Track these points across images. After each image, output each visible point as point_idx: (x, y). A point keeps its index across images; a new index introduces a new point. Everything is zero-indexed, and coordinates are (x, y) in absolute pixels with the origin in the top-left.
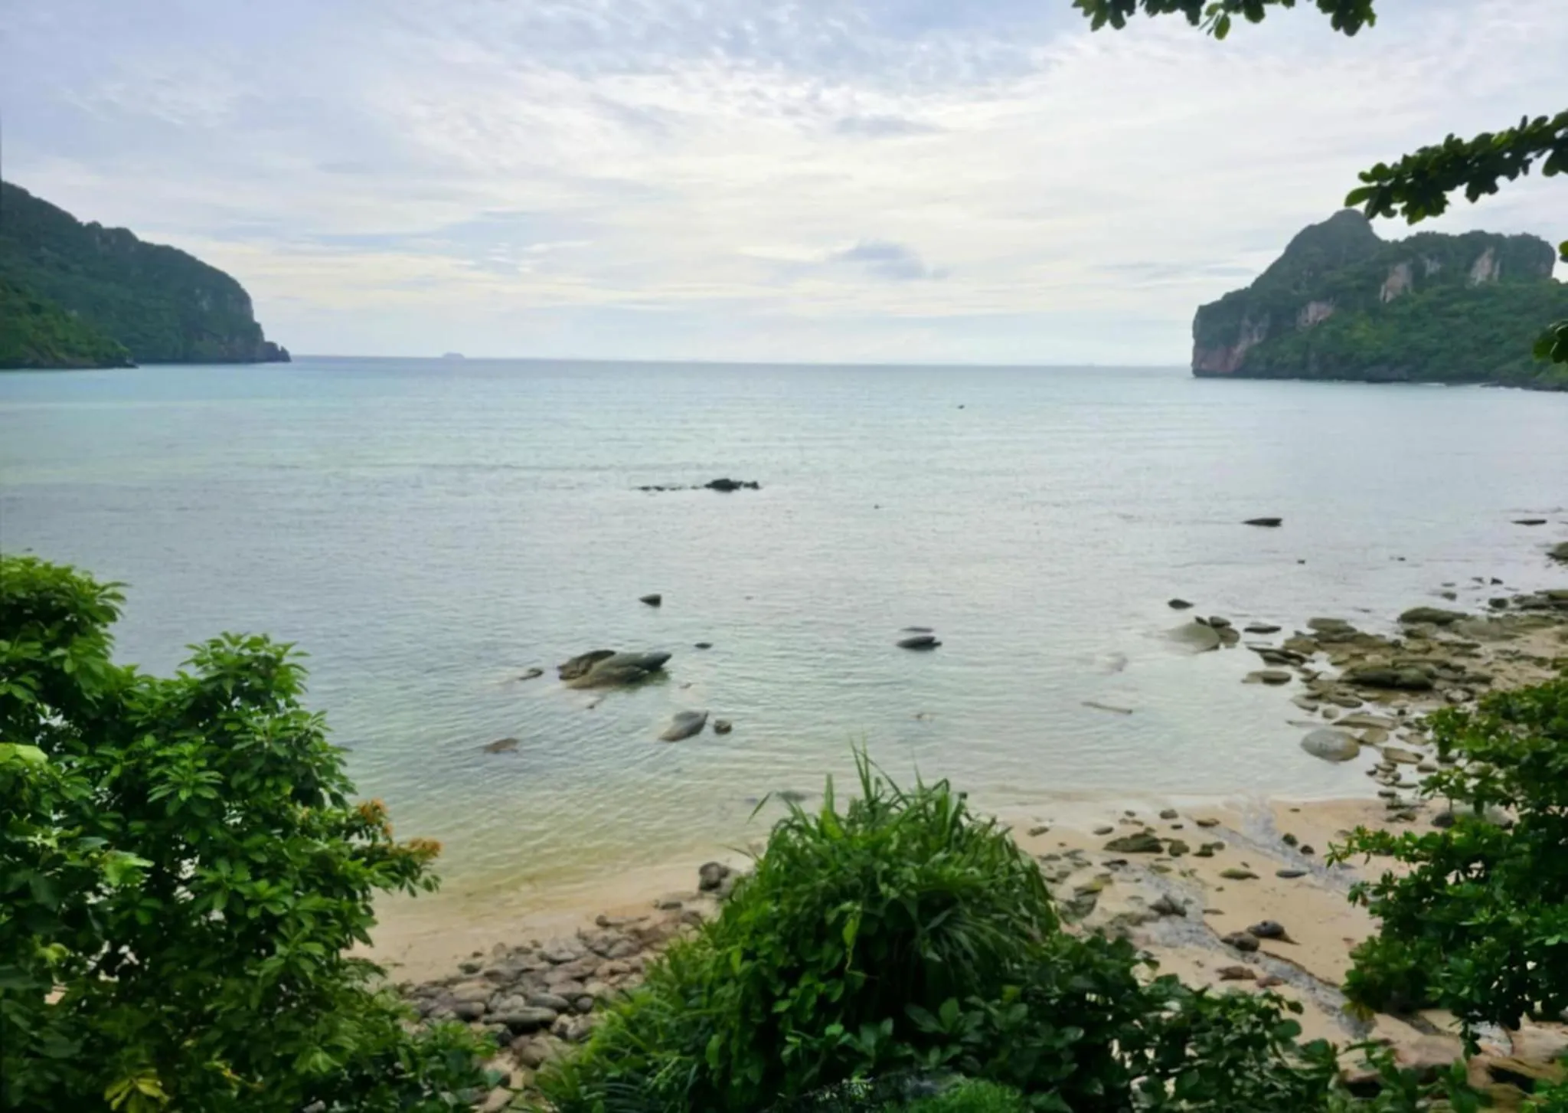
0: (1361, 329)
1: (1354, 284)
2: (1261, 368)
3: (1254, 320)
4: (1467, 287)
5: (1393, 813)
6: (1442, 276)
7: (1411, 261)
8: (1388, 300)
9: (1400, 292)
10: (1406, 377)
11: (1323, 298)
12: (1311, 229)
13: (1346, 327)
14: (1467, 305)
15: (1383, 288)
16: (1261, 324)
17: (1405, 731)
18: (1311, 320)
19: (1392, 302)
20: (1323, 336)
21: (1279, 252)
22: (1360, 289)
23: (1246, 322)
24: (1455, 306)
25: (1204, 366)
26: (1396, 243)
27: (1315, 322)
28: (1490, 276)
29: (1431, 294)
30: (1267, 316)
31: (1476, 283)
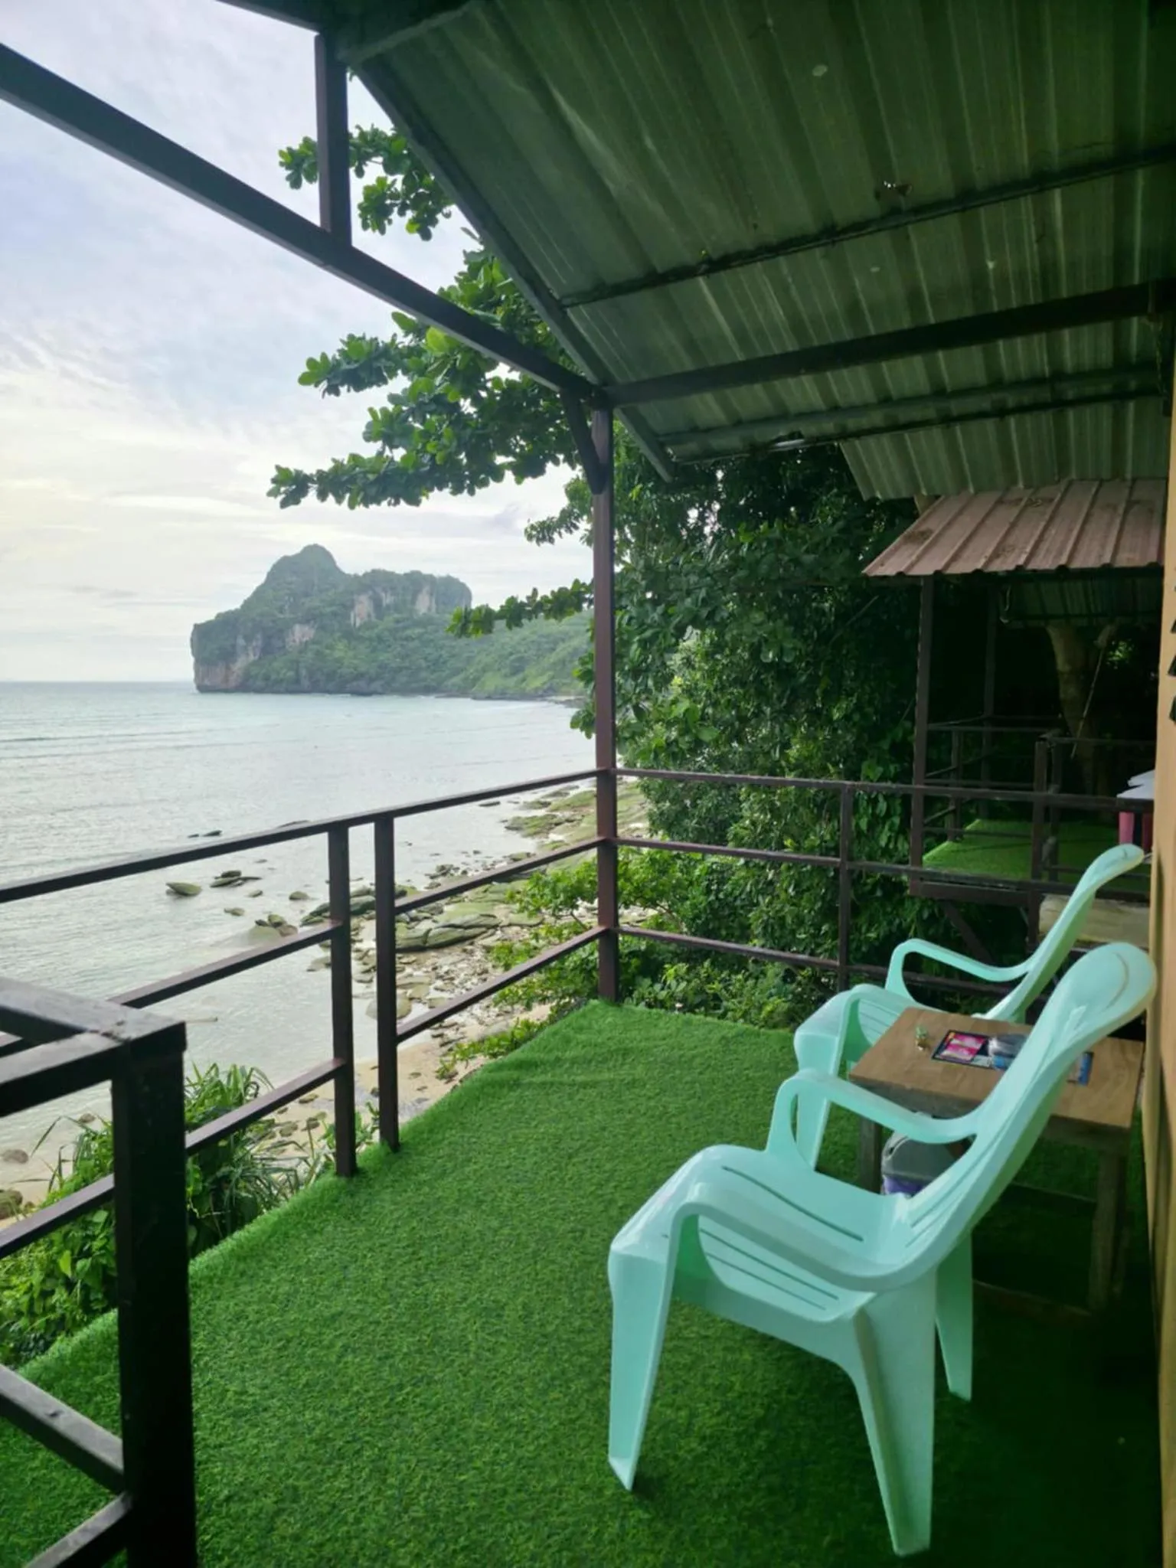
0: (340, 650)
1: (328, 610)
2: (260, 683)
3: (248, 639)
4: (415, 617)
5: (445, 1049)
6: (396, 608)
7: (371, 593)
8: (358, 624)
9: (366, 619)
10: (380, 690)
11: (306, 621)
12: (285, 559)
13: (327, 648)
14: (418, 631)
15: (352, 615)
16: (254, 644)
17: (439, 983)
18: (297, 640)
19: (361, 627)
20: (310, 655)
21: (261, 579)
22: (335, 614)
23: (241, 642)
24: (409, 632)
25: (207, 682)
26: (356, 576)
27: (301, 643)
28: (429, 609)
29: (389, 620)
30: (259, 636)
31: (421, 613)
